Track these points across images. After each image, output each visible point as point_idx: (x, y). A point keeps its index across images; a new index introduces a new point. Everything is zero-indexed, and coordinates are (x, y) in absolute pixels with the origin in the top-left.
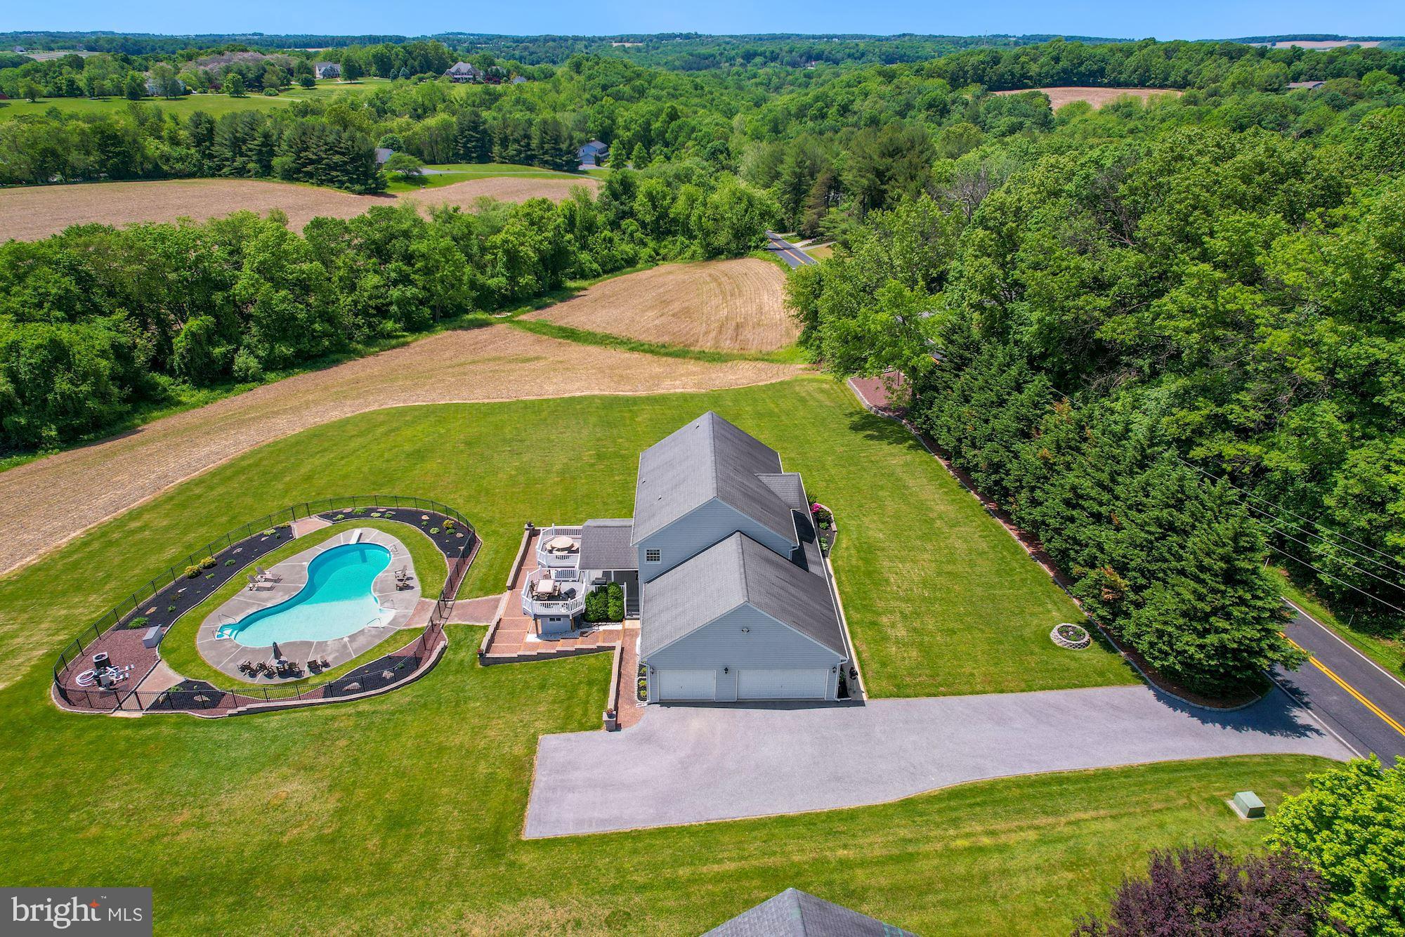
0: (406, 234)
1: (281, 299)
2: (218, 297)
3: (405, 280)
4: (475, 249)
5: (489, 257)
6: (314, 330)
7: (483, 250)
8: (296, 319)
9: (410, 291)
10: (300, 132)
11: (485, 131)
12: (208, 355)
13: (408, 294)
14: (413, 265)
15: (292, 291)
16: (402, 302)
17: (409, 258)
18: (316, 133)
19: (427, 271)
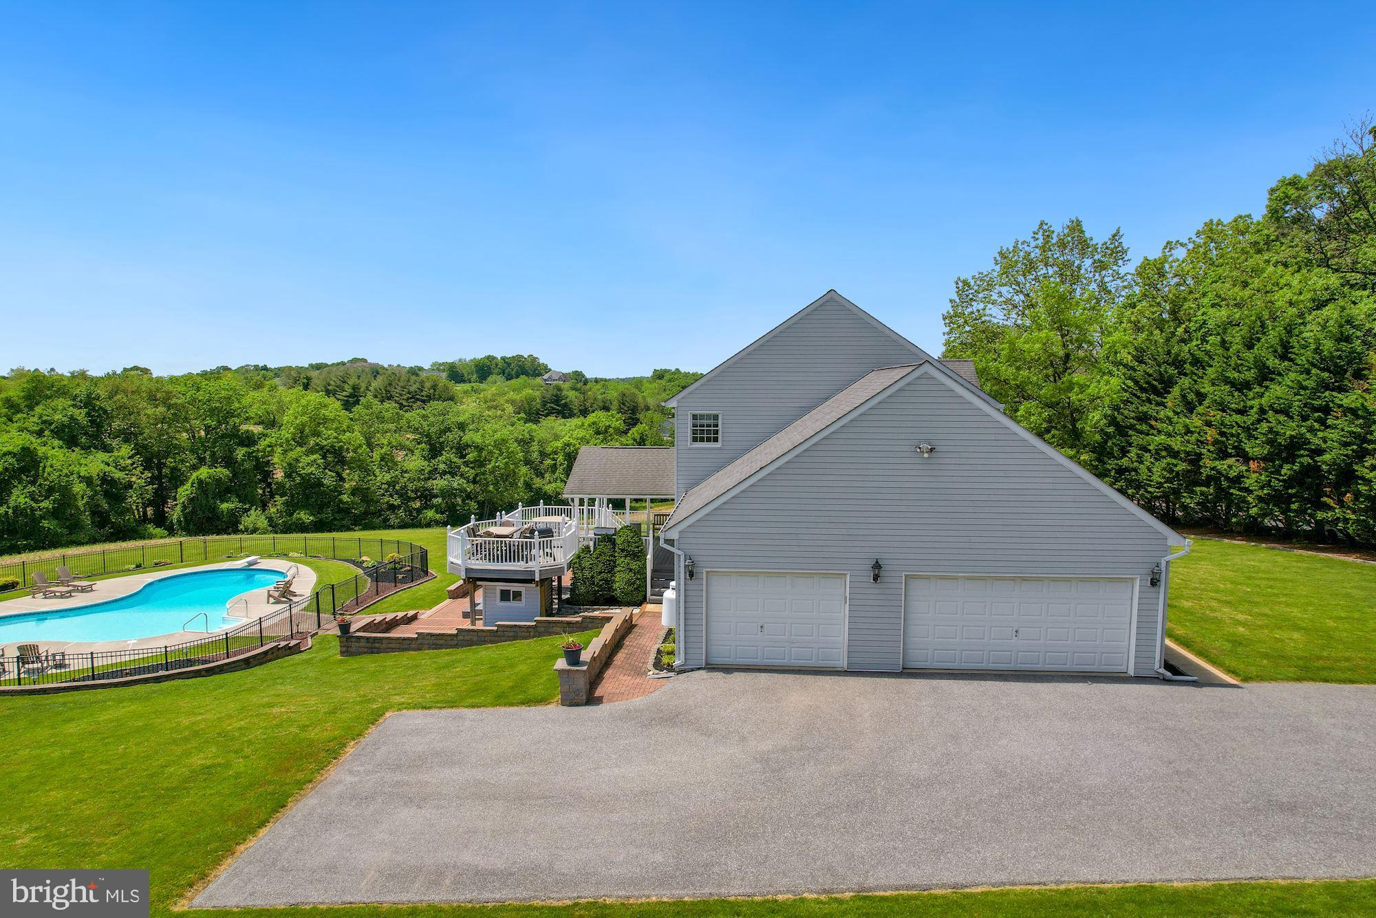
0: (462, 427)
1: (310, 464)
2: (240, 453)
3: (452, 471)
4: (535, 455)
5: (548, 462)
6: (341, 501)
7: (543, 454)
8: (323, 485)
9: (457, 482)
10: (387, 382)
11: (566, 405)
12: (214, 509)
13: (455, 485)
14: (463, 456)
15: (324, 457)
16: (447, 493)
17: (461, 450)
18: (401, 384)
19: (480, 463)
